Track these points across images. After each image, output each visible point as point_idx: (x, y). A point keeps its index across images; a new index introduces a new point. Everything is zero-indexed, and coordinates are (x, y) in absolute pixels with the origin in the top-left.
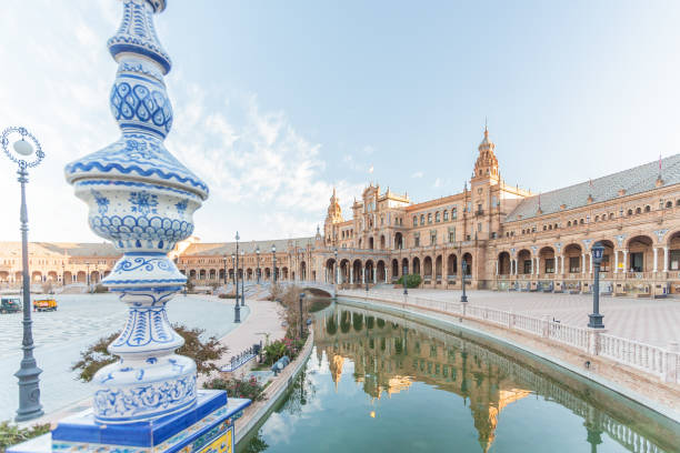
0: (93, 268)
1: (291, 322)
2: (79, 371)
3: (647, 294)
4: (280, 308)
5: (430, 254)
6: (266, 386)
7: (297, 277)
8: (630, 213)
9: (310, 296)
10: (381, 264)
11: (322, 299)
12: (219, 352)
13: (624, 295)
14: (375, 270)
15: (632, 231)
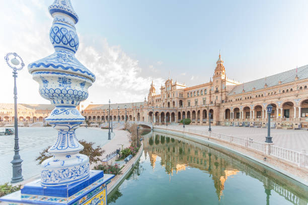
0: (46, 115)
1: (133, 140)
2: (39, 161)
3: (291, 128)
4: (128, 133)
5: (195, 110)
6: (122, 168)
7: (136, 120)
8: (284, 92)
9: (141, 128)
10: (173, 114)
11: (147, 130)
12: (101, 152)
13: (281, 128)
14: (170, 116)
15: (285, 100)
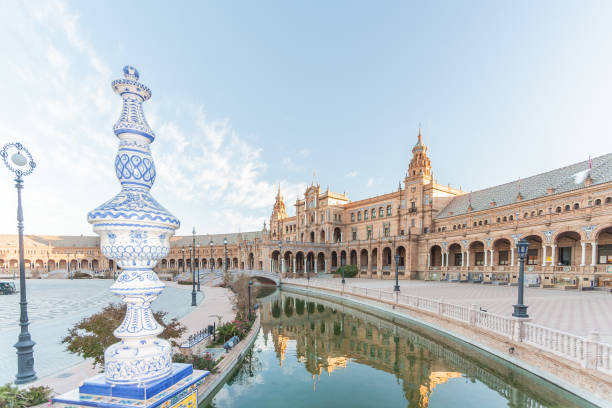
0: (72, 257)
1: (241, 307)
2: (67, 344)
3: (574, 286)
4: (231, 294)
5: (366, 247)
6: (218, 361)
7: (246, 266)
8: (559, 210)
9: (257, 284)
10: (321, 256)
11: (268, 286)
12: (180, 331)
13: (552, 287)
14: (316, 261)
15: (560, 227)
